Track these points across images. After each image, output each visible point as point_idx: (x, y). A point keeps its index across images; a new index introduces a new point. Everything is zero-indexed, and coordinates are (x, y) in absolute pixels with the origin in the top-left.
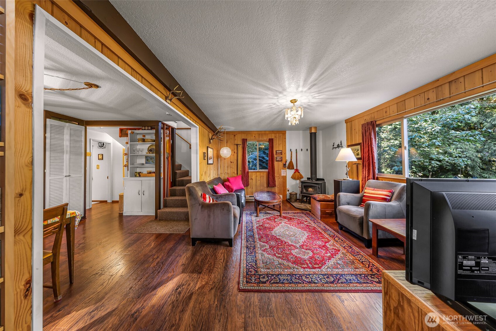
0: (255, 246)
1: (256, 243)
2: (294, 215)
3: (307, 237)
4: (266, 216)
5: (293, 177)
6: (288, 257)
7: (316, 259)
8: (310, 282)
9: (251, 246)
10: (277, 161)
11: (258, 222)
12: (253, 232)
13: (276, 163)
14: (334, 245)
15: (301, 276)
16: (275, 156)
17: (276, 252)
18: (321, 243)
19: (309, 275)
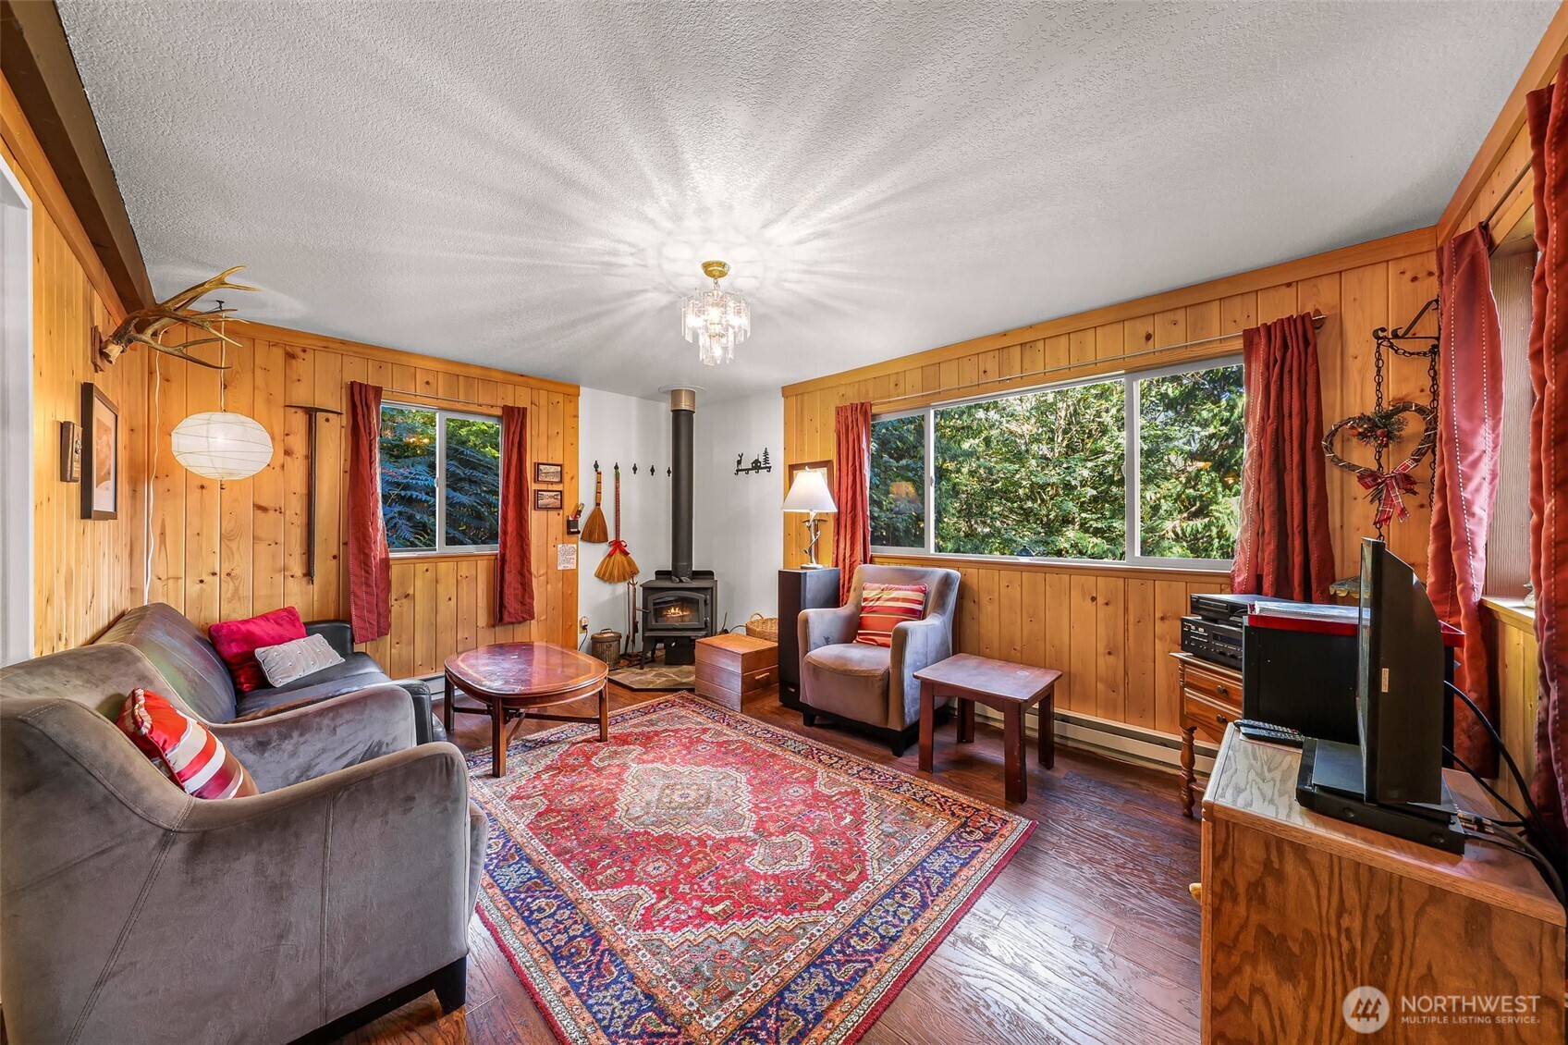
0: (588, 927)
1: (584, 907)
2: (649, 721)
3: (750, 788)
4: (537, 758)
5: (605, 575)
6: (756, 897)
7: (832, 854)
8: (882, 948)
9: (572, 938)
10: (537, 507)
11: (517, 802)
12: (529, 860)
13: (535, 519)
14: (835, 783)
15: (843, 941)
16: (533, 487)
17: (699, 898)
18: (802, 791)
19: (860, 920)
